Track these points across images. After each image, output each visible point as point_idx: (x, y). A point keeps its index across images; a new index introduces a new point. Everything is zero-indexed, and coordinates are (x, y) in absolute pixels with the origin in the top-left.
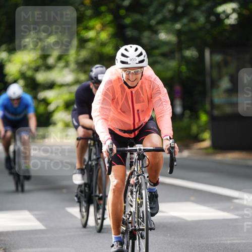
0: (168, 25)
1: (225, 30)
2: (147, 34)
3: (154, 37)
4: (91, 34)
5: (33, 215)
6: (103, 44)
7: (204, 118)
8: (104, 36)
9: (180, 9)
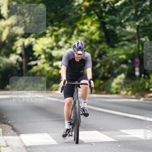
0: (132, 22)
2: (119, 28)
3: (123, 29)
4: (85, 27)
5: (50, 136)
6: (92, 34)
9: (139, 13)
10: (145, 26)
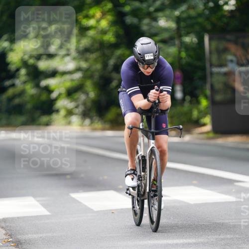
0: (168, 12)
1: (224, 16)
2: (146, 21)
3: (154, 24)
4: (92, 22)
5: (38, 201)
6: (104, 32)
7: (204, 103)
8: (104, 24)
10: (190, 17)
